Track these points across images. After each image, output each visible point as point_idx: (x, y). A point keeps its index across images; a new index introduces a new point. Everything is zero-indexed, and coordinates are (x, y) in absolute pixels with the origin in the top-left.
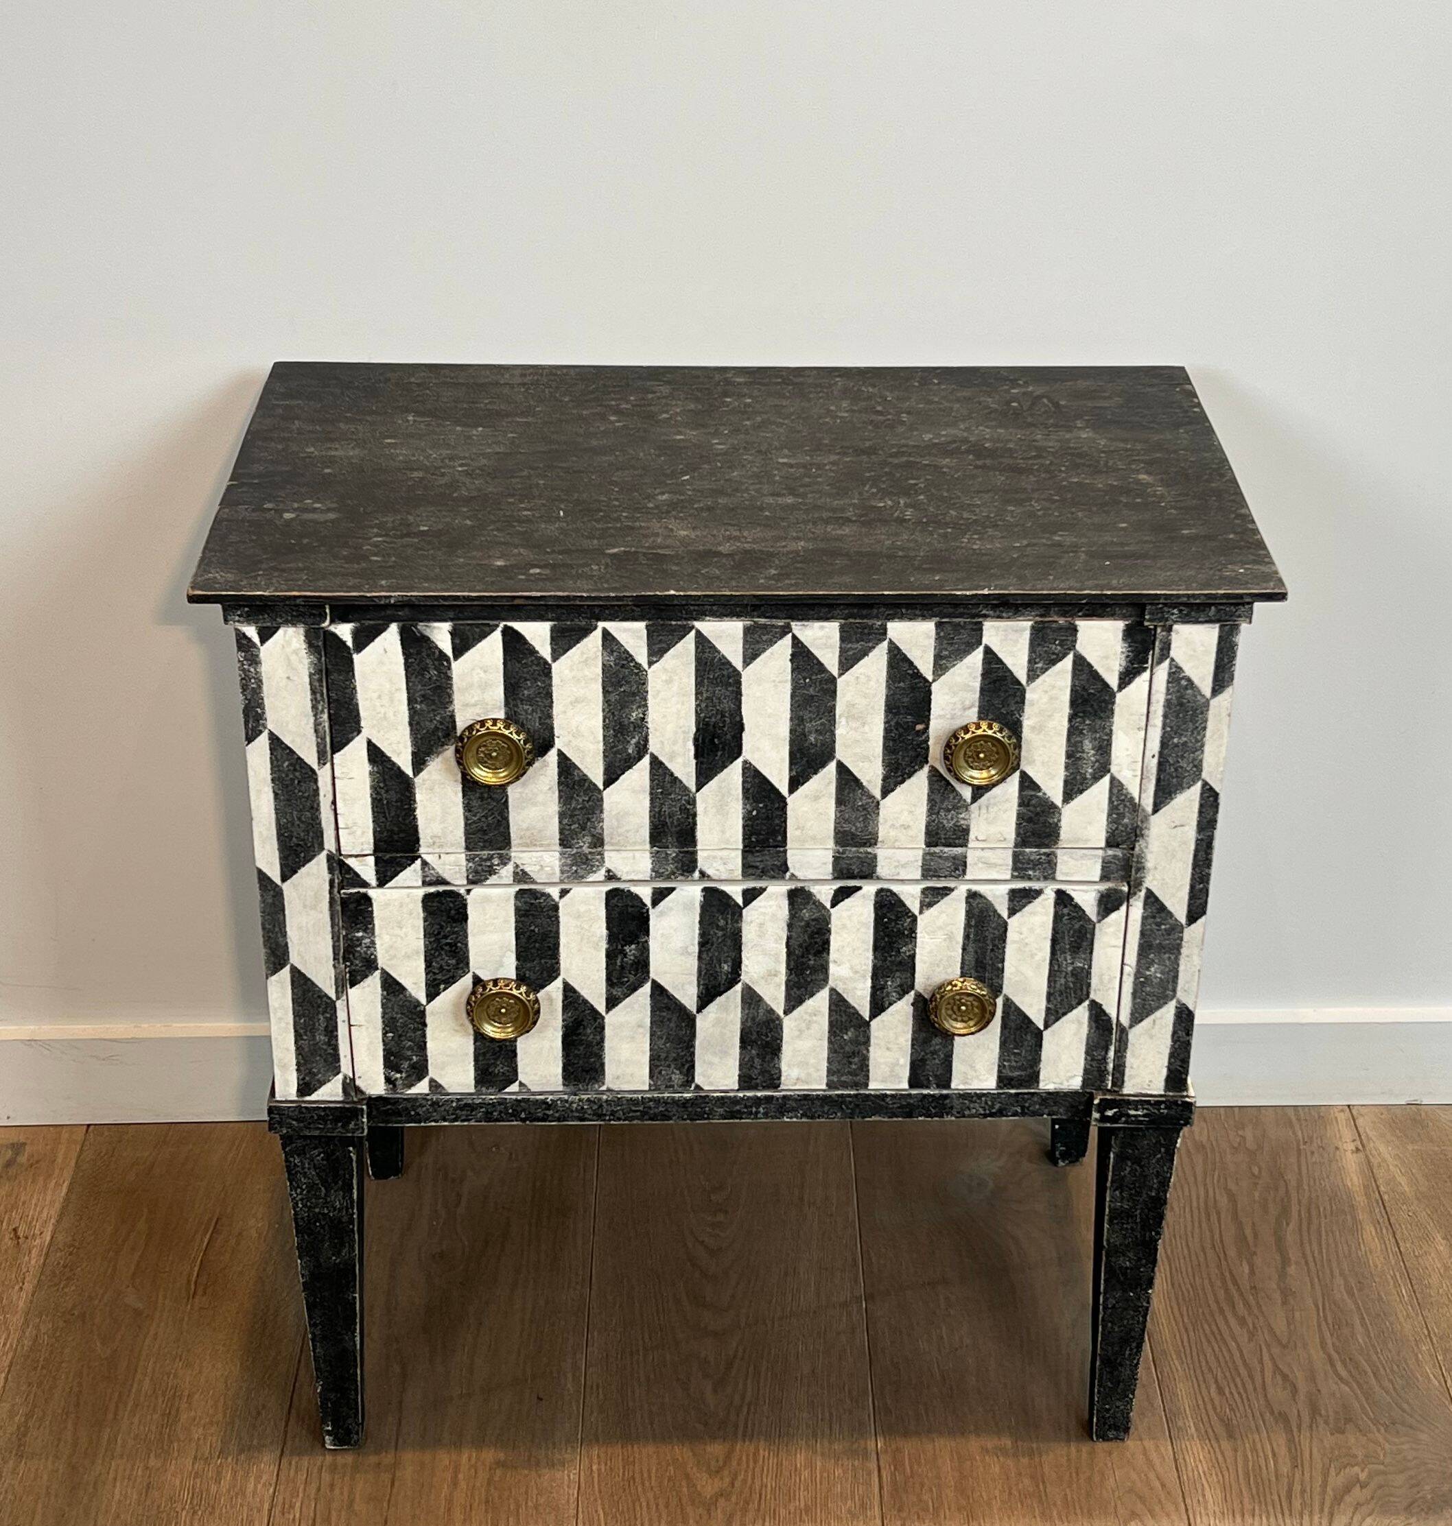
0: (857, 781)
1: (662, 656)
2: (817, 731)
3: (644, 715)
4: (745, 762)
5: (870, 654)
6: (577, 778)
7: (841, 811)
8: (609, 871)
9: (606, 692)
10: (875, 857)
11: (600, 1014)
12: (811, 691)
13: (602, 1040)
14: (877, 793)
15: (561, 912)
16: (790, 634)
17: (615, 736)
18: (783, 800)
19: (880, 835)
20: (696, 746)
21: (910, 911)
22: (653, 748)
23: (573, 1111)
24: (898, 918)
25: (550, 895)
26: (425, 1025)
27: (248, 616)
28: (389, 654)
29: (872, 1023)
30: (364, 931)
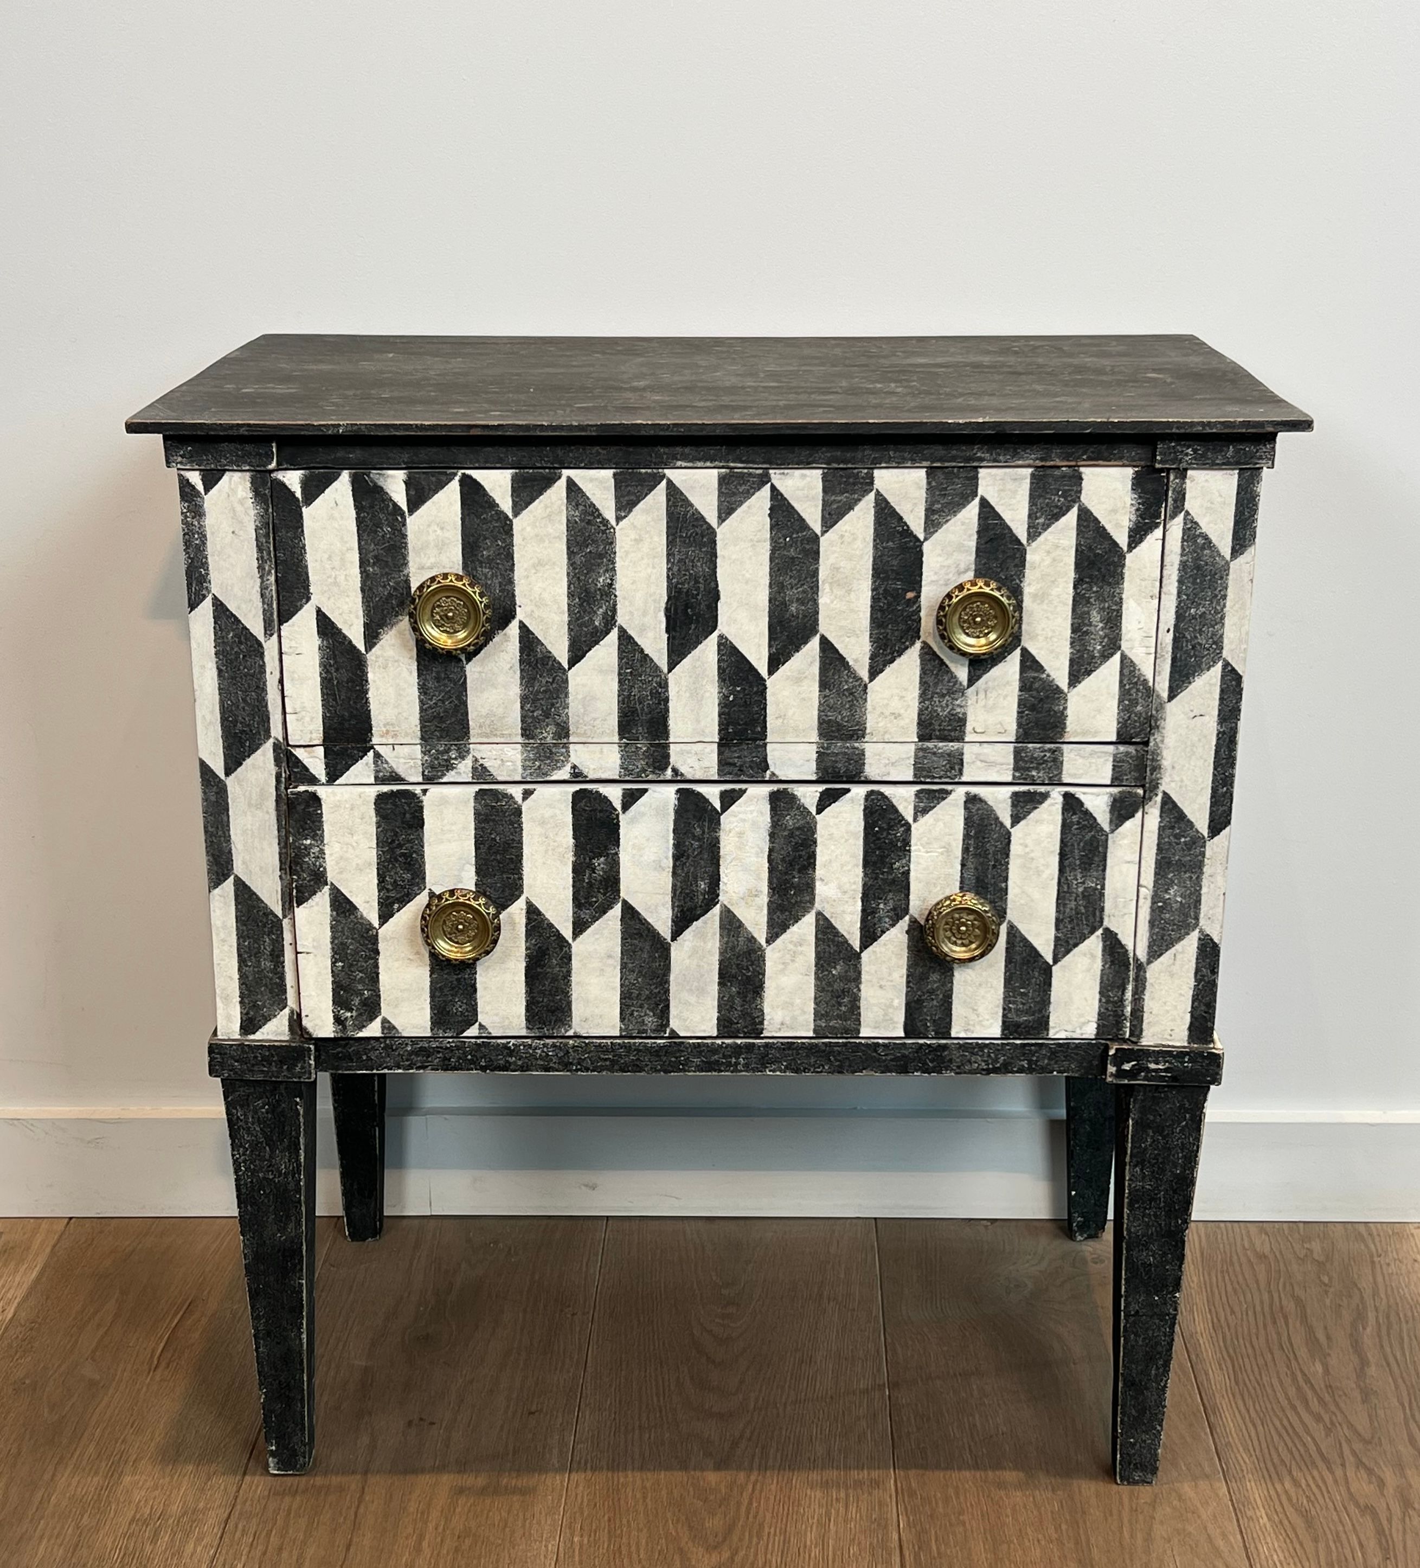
0: (842, 659)
1: (630, 511)
2: (798, 600)
3: (612, 580)
4: (721, 637)
5: (856, 508)
6: (539, 655)
7: (825, 696)
8: (574, 767)
9: (571, 554)
10: (862, 753)
11: (567, 942)
12: (792, 552)
13: (569, 973)
14: (864, 674)
15: (525, 818)
16: (769, 484)
17: (581, 605)
18: (761, 682)
19: (868, 725)
20: (668, 618)
21: (903, 818)
22: (621, 619)
23: (537, 1059)
24: (890, 827)
25: (512, 797)
26: (378, 953)
27: (192, 457)
28: (341, 507)
29: (862, 955)
30: (313, 838)
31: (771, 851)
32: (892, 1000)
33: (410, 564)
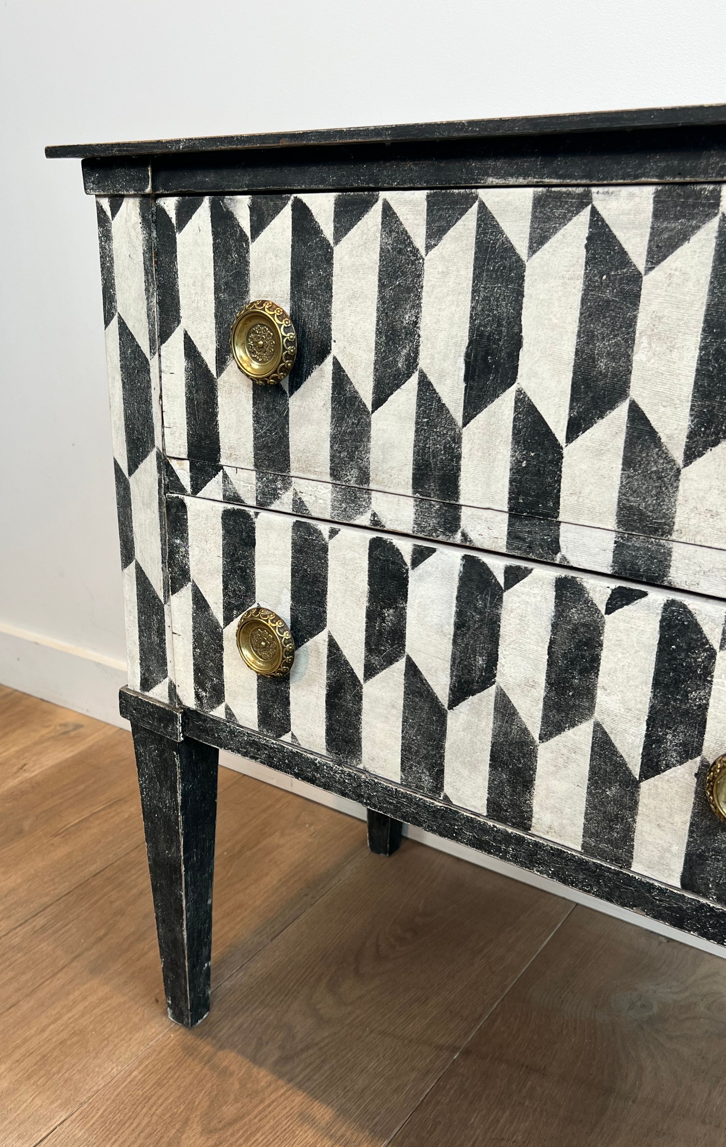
0: (653, 433)
1: (440, 239)
2: (609, 354)
3: (417, 317)
4: (520, 392)
5: (694, 239)
6: (348, 395)
7: (629, 477)
8: (374, 515)
9: (382, 286)
10: (669, 553)
11: (359, 682)
12: (608, 295)
13: (360, 710)
14: (678, 454)
15: (331, 555)
16: (590, 207)
17: (387, 344)
18: (557, 449)
19: (676, 520)
20: (467, 364)
21: (707, 642)
22: (423, 363)
23: (336, 782)
24: (690, 649)
25: (320, 533)
26: (222, 649)
27: (99, 183)
28: (202, 233)
29: (642, 784)
30: (182, 539)
31: (552, 642)
32: (671, 845)
33: (251, 292)
